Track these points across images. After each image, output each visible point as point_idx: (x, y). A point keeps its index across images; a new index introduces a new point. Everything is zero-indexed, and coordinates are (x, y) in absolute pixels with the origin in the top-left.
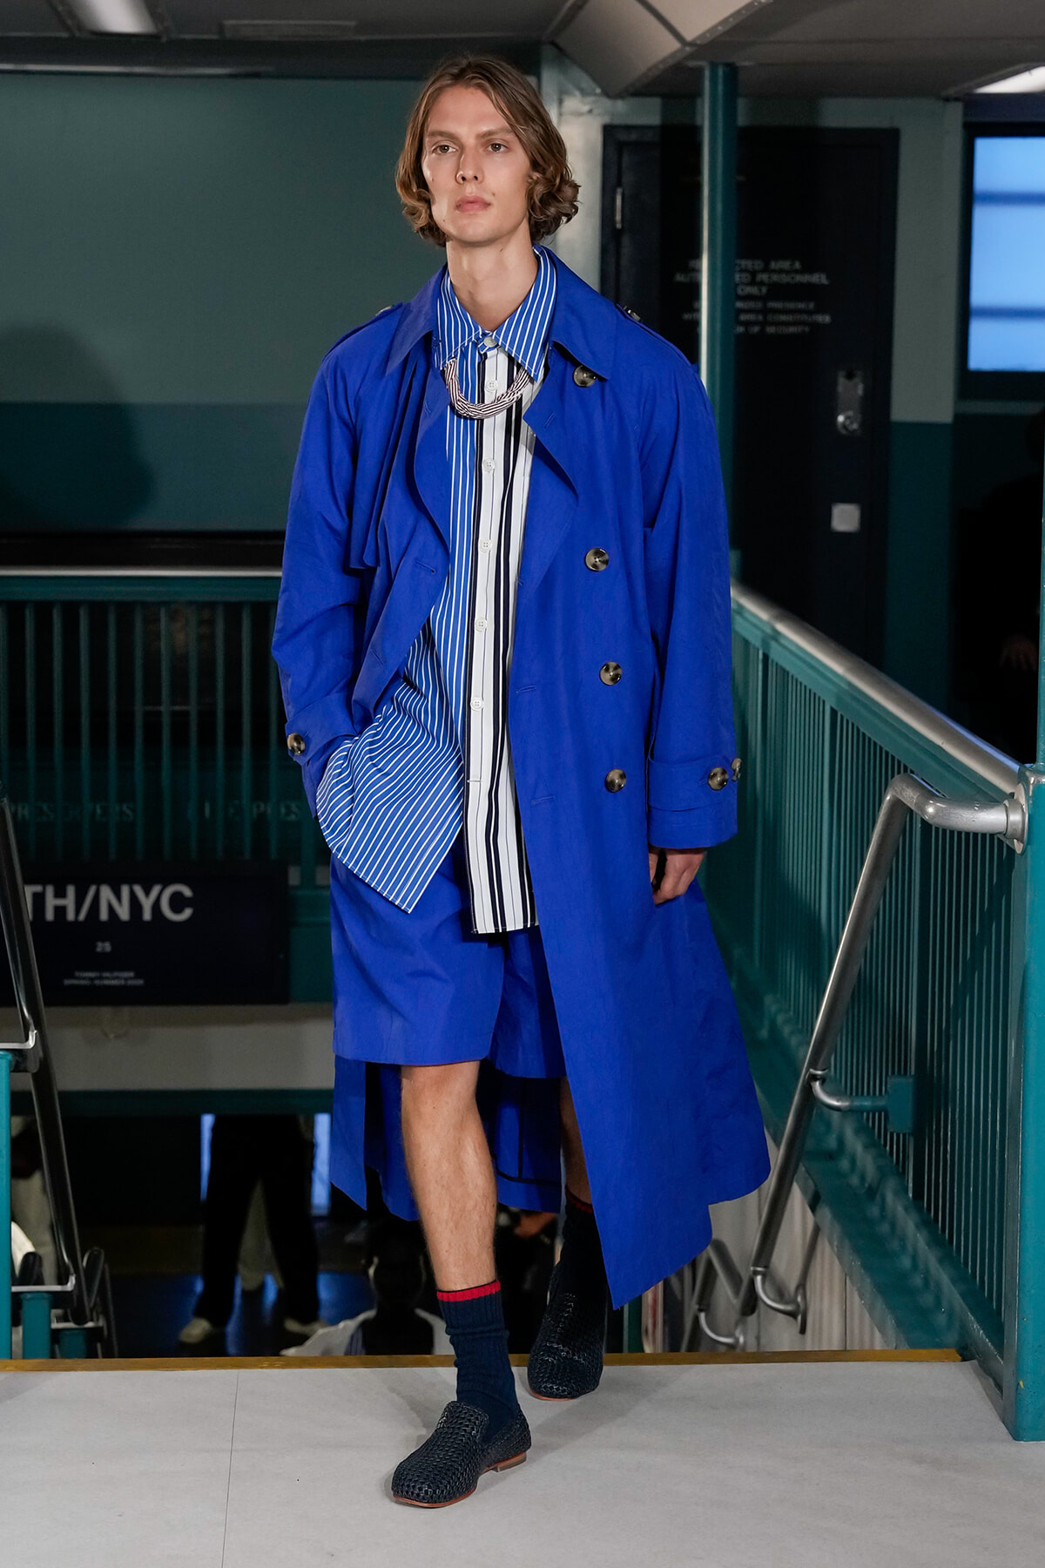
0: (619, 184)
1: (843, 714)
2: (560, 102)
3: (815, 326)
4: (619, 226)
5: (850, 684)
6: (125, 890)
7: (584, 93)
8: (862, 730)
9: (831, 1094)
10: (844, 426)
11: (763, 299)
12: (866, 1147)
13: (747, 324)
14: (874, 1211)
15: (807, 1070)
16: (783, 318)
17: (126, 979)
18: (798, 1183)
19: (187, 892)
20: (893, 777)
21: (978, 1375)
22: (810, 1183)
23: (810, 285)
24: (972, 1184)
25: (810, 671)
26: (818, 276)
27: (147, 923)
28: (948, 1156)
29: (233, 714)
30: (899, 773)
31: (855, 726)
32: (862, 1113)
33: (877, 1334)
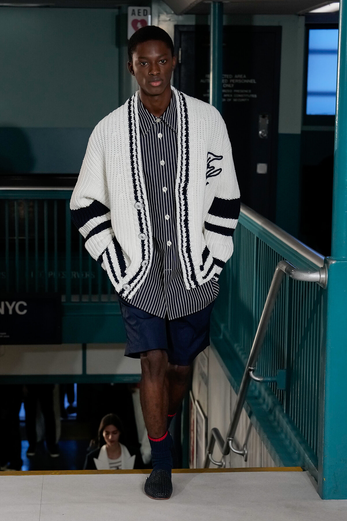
0: (180, 47)
1: (261, 239)
2: (159, 16)
3: (251, 99)
4: (180, 62)
5: (263, 228)
6: (3, 304)
7: (168, 13)
8: (268, 245)
9: (256, 376)
10: (262, 135)
11: (232, 89)
12: (269, 395)
13: (226, 98)
14: (272, 418)
15: (248, 367)
16: (240, 96)
17: (3, 335)
18: (244, 408)
19: (25, 304)
20: (279, 261)
21: (309, 476)
22: (249, 408)
23: (249, 84)
24: (307, 408)
25: (249, 224)
26: (252, 80)
27: (10, 315)
28: (298, 398)
29: (41, 239)
30: (281, 260)
31: (265, 243)
32: (268, 383)
33: (273, 462)
